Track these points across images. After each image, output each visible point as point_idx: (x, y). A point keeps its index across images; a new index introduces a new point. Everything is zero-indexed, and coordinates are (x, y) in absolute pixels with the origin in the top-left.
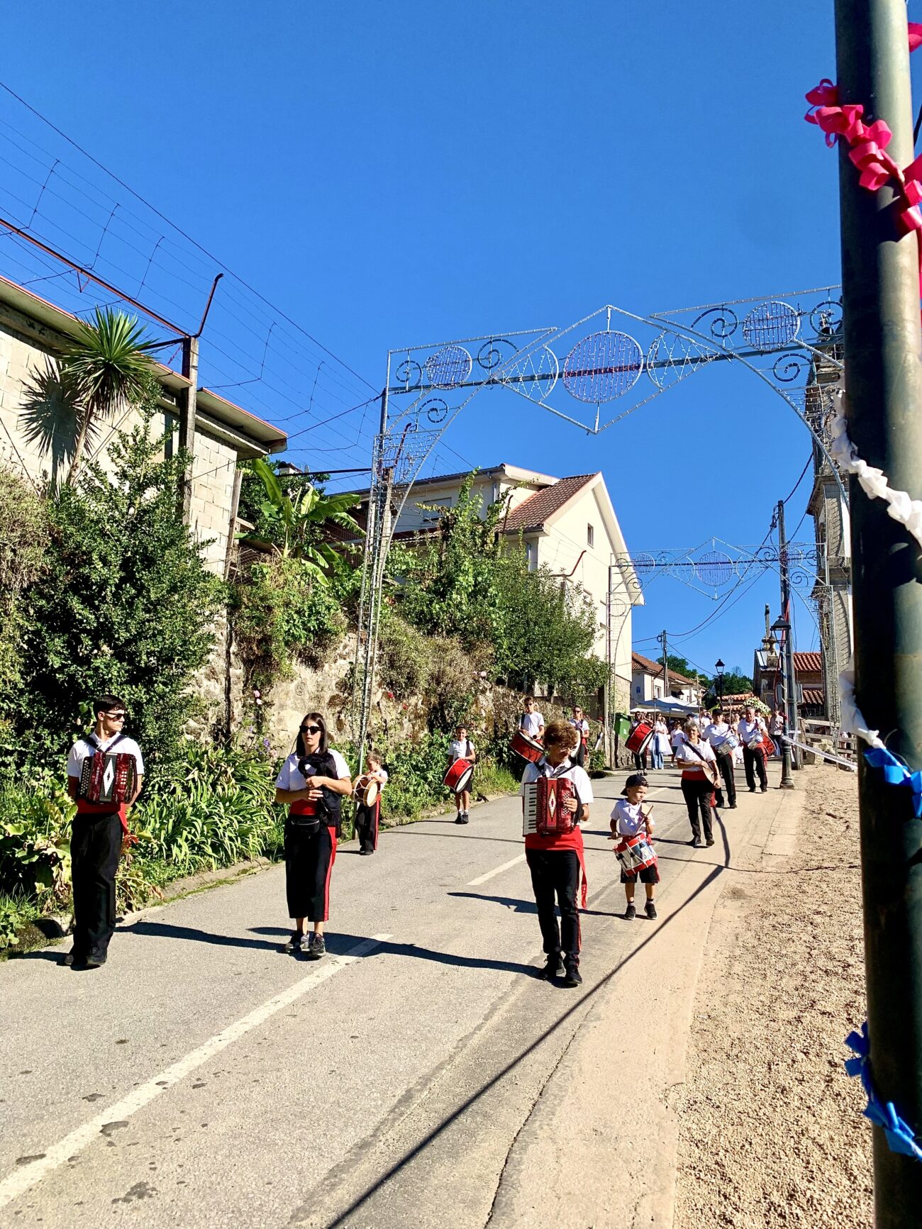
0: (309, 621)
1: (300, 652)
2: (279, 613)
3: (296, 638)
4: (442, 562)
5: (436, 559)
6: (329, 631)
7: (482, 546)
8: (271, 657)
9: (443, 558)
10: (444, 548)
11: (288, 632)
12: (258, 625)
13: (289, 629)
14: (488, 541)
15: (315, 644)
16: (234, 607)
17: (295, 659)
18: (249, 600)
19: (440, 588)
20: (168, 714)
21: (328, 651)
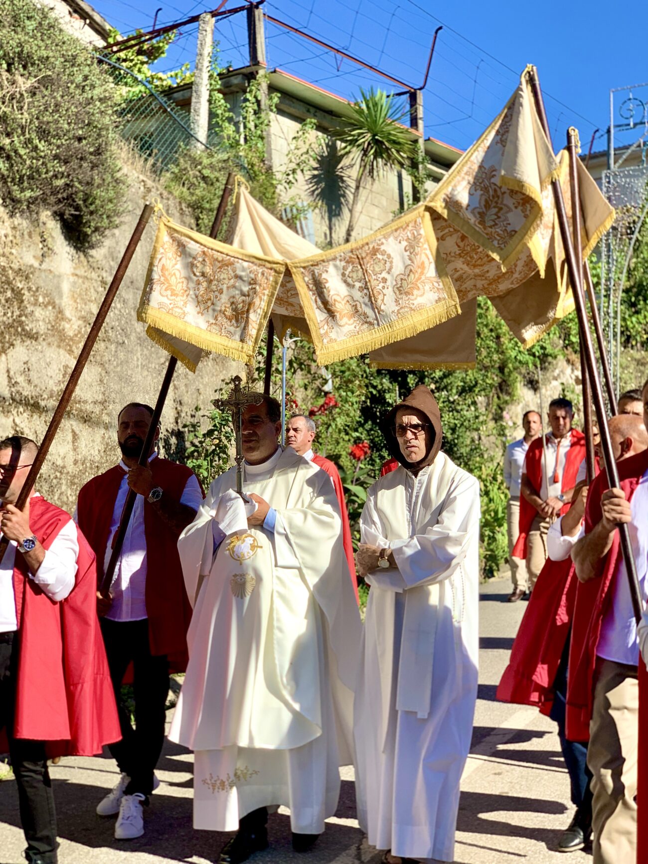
21: (547, 374)
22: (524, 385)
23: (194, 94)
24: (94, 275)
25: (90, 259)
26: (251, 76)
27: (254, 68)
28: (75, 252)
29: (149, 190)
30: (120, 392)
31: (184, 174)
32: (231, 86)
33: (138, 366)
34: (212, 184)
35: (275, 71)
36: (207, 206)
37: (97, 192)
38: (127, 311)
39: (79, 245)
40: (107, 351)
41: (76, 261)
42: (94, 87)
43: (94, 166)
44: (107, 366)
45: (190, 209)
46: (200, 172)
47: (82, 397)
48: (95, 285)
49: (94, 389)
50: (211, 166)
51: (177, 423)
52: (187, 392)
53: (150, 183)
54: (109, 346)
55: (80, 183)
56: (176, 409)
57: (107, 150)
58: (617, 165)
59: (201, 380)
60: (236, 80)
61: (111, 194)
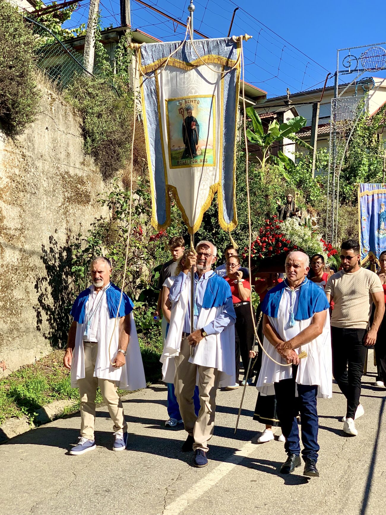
2: (271, 198)
7: (369, 144)
9: (348, 155)
14: (373, 141)
19: (346, 176)
23: (86, 43)
24: (17, 151)
25: (15, 141)
26: (121, 33)
27: (123, 28)
28: (6, 136)
29: (54, 100)
30: (32, 223)
31: (77, 91)
32: (109, 38)
33: (44, 208)
34: (94, 98)
35: (136, 31)
36: (90, 111)
37: (20, 100)
38: (38, 174)
39: (9, 132)
40: (24, 197)
41: (6, 142)
42: (21, 36)
43: (19, 84)
44: (24, 207)
45: (79, 113)
46: (86, 90)
47: (8, 225)
48: (18, 157)
49: (15, 221)
50: (93, 86)
51: (67, 243)
52: (75, 224)
53: (54, 96)
54: (26, 195)
55: (10, 94)
56: (67, 234)
57: (28, 74)
58: (341, 95)
59: (84, 218)
60: (112, 35)
61: (30, 101)
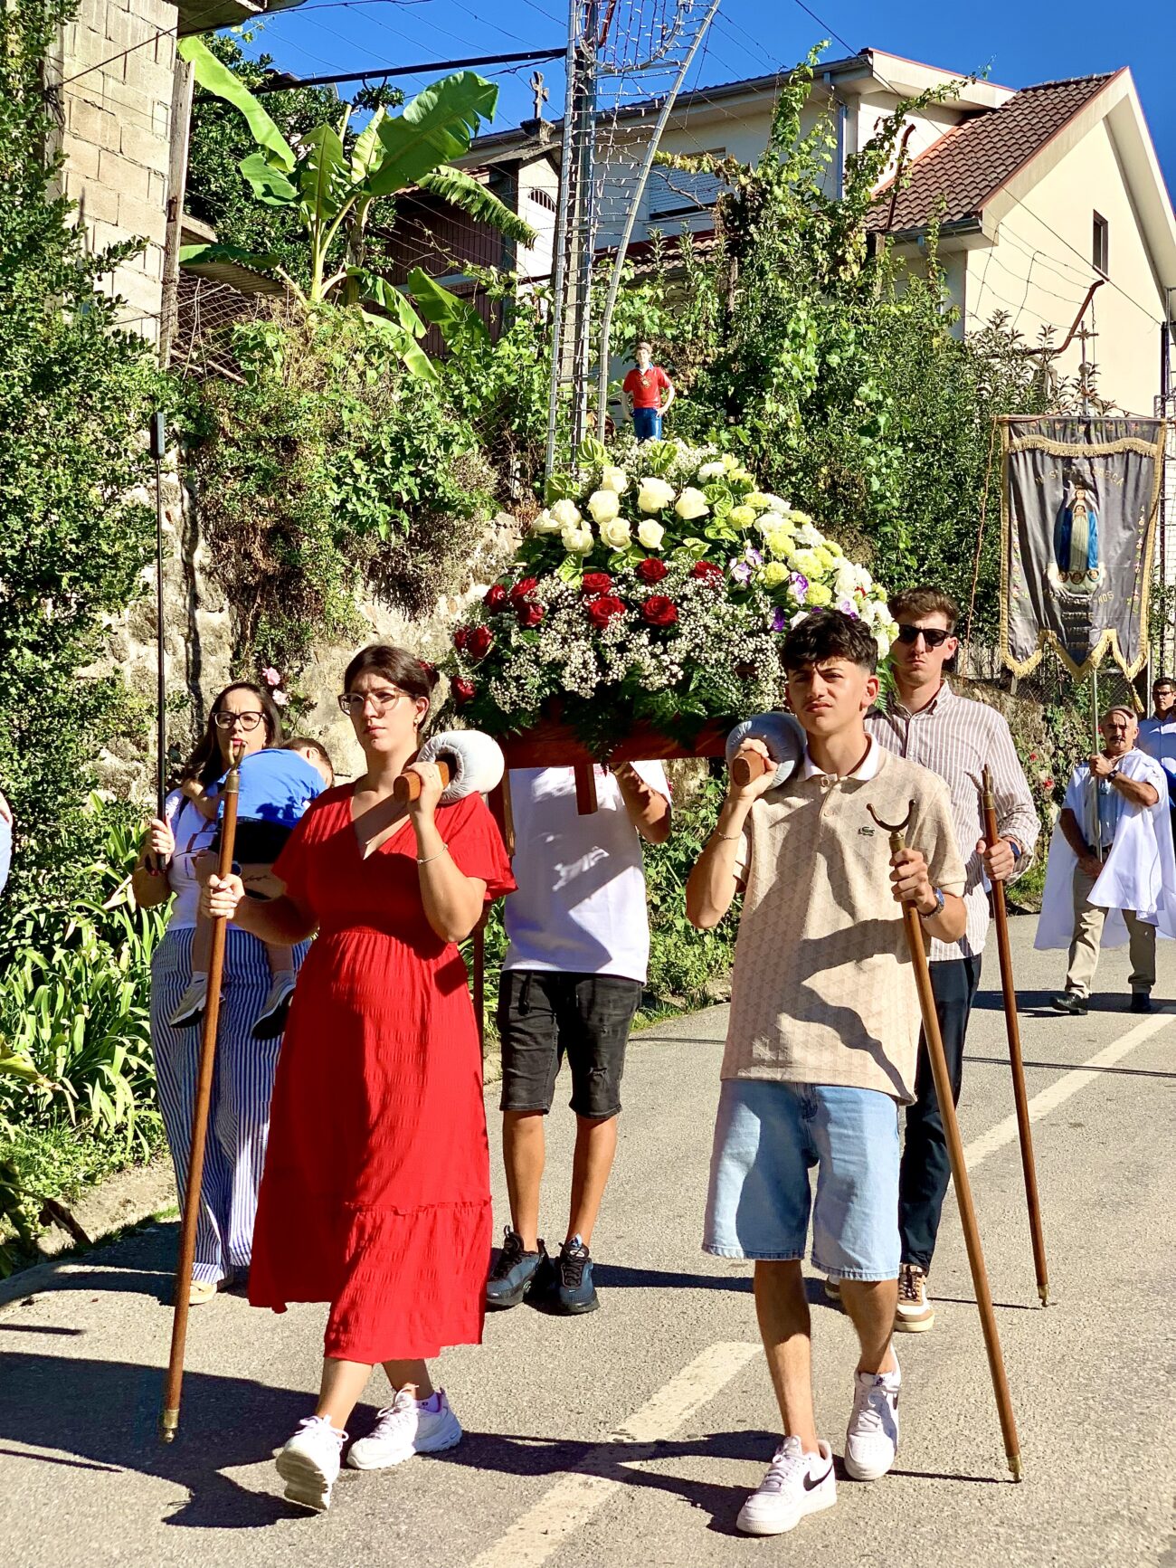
0: (396, 478)
1: (374, 563)
2: (314, 460)
3: (365, 526)
4: (729, 315)
5: (713, 306)
6: (449, 506)
7: (833, 270)
8: (300, 575)
9: (733, 306)
10: (735, 276)
11: (341, 508)
12: (262, 490)
13: (344, 501)
14: (849, 257)
15: (411, 541)
16: (198, 441)
17: (360, 582)
18: (235, 421)
19: (727, 390)
20: (49, 731)
21: (447, 562)
22: (377, 591)
